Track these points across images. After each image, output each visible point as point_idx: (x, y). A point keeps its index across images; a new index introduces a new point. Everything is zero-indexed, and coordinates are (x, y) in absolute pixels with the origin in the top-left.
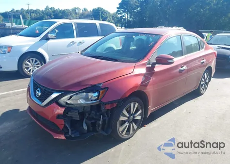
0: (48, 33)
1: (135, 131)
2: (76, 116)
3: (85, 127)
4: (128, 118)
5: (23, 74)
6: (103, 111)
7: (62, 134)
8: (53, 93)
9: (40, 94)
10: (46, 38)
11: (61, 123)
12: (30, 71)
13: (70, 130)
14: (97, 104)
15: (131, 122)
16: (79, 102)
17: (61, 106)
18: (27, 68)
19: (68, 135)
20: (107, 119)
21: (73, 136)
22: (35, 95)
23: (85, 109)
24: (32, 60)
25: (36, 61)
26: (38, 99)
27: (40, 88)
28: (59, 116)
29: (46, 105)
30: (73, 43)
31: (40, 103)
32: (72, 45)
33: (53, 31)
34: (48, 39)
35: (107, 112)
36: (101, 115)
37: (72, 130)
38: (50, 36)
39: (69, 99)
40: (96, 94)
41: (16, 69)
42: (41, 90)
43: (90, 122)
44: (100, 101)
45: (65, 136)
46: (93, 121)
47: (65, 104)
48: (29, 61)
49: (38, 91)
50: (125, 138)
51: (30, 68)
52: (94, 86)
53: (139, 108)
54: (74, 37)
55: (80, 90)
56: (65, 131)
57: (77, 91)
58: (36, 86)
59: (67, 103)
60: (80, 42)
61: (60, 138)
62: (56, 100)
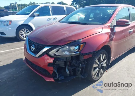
0: (34, 12)
1: (102, 74)
2: (62, 64)
3: (68, 72)
4: (99, 65)
5: (19, 39)
6: (81, 60)
7: (52, 78)
8: (44, 47)
9: (34, 49)
10: (33, 16)
11: (51, 69)
12: (23, 37)
13: (57, 74)
14: (77, 55)
15: (100, 68)
16: (64, 54)
17: (51, 57)
18: (22, 35)
19: (56, 79)
20: (84, 66)
21: (60, 79)
22: (30, 50)
23: (67, 59)
24: (25, 30)
25: (27, 31)
26: (33, 53)
27: (34, 44)
28: (49, 64)
29: (39, 57)
30: (50, 19)
31: (34, 56)
32: (49, 20)
33: (37, 11)
34: (34, 16)
35: (84, 61)
36: (80, 63)
37: (59, 75)
38: (35, 14)
39: (57, 52)
40: (77, 47)
41: (15, 36)
42: (35, 45)
43: (72, 69)
44: (80, 53)
45: (54, 79)
46: (74, 68)
47: (54, 55)
48: (23, 31)
49: (33, 46)
50: (96, 79)
51: (23, 35)
52: (75, 41)
53: (105, 58)
54: (50, 15)
55: (65, 45)
56: (54, 76)
57: (63, 46)
58: (30, 43)
59: (55, 55)
60: (54, 18)
61: (50, 81)
62: (47, 53)
